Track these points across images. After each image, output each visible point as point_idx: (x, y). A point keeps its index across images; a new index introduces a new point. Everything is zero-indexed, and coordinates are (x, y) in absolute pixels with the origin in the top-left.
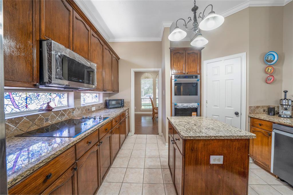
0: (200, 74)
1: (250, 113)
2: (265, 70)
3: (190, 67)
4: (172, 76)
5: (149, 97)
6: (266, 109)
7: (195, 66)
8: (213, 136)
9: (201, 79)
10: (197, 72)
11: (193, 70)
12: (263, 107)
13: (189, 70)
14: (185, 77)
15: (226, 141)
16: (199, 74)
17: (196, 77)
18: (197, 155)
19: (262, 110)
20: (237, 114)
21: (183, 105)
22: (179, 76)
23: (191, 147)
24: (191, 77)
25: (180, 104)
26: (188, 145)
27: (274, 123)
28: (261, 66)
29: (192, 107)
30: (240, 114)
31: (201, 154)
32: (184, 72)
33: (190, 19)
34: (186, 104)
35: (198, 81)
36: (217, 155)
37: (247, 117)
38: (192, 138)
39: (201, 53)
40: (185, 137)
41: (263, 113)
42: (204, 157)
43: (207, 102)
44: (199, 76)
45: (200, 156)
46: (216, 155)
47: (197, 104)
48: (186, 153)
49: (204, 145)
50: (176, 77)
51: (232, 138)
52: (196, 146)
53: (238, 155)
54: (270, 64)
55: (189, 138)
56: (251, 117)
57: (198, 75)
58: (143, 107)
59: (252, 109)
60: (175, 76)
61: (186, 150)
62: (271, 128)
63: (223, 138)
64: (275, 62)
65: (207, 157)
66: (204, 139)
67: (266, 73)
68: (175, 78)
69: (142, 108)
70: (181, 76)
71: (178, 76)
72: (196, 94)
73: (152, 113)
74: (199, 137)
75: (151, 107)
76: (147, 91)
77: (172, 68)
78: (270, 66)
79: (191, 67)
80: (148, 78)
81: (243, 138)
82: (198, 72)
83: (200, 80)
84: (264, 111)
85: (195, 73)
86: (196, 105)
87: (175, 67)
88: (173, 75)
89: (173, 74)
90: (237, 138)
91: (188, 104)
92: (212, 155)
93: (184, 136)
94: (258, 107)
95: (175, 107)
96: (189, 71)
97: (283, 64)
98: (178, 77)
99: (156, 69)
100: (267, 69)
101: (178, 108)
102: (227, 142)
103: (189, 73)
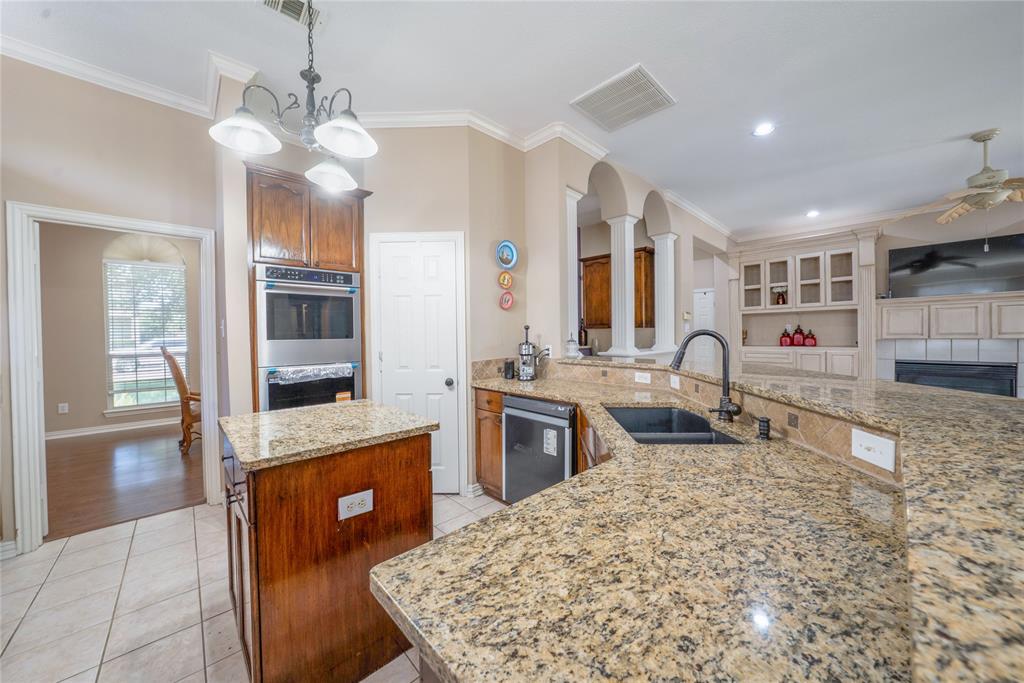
0: (360, 270)
1: (474, 379)
2: (499, 280)
3: (328, 244)
4: (254, 268)
5: (158, 350)
6: (502, 365)
7: (342, 244)
8: (339, 445)
9: (362, 287)
10: (352, 264)
11: (338, 257)
12: (497, 361)
13: (322, 254)
14: (310, 276)
15: (378, 450)
16: (358, 272)
17: (348, 280)
18: (297, 508)
19: (495, 369)
20: (449, 383)
21: (301, 371)
22: (286, 270)
23: (276, 490)
24: (332, 278)
25: (291, 369)
26: (267, 486)
27: (506, 394)
28: (492, 270)
29: (333, 377)
30: (455, 384)
31: (310, 501)
32: (305, 259)
33: (295, 103)
34: (311, 368)
35: (351, 292)
36: (356, 492)
37: (470, 388)
38: (273, 464)
39: (363, 207)
40: (252, 463)
41: (498, 377)
42: (321, 509)
43: (381, 359)
44: (356, 277)
45: (307, 508)
46: (353, 493)
47: (350, 365)
48: (260, 512)
49: (319, 473)
50: (272, 273)
51: (389, 440)
52: (293, 483)
53: (408, 478)
54: (506, 269)
55: (266, 465)
56: (476, 388)
57: (353, 274)
58: (122, 401)
59: (478, 370)
60: (267, 269)
61: (261, 505)
62: (501, 407)
63: (367, 445)
64: (515, 265)
65: (329, 505)
66: (315, 456)
67: (501, 285)
68: (268, 277)
69: (116, 405)
70: (293, 270)
71: (280, 269)
72: (349, 335)
73: (177, 420)
74: (299, 454)
75: (174, 396)
76: (154, 318)
77: (257, 239)
78: (506, 271)
79: (331, 243)
80: (152, 260)
81: (412, 434)
82: (354, 266)
83: (358, 291)
84: (499, 370)
85: (345, 267)
86: (348, 368)
87: (270, 236)
88: (258, 265)
89: (262, 259)
90: (400, 437)
91: (322, 367)
92: (345, 495)
93: (247, 464)
94: (488, 363)
95: (272, 381)
96: (324, 256)
97: (526, 271)
98: (282, 274)
99: (187, 231)
100: (502, 278)
101: (282, 383)
102: (382, 452)
103: (321, 265)
